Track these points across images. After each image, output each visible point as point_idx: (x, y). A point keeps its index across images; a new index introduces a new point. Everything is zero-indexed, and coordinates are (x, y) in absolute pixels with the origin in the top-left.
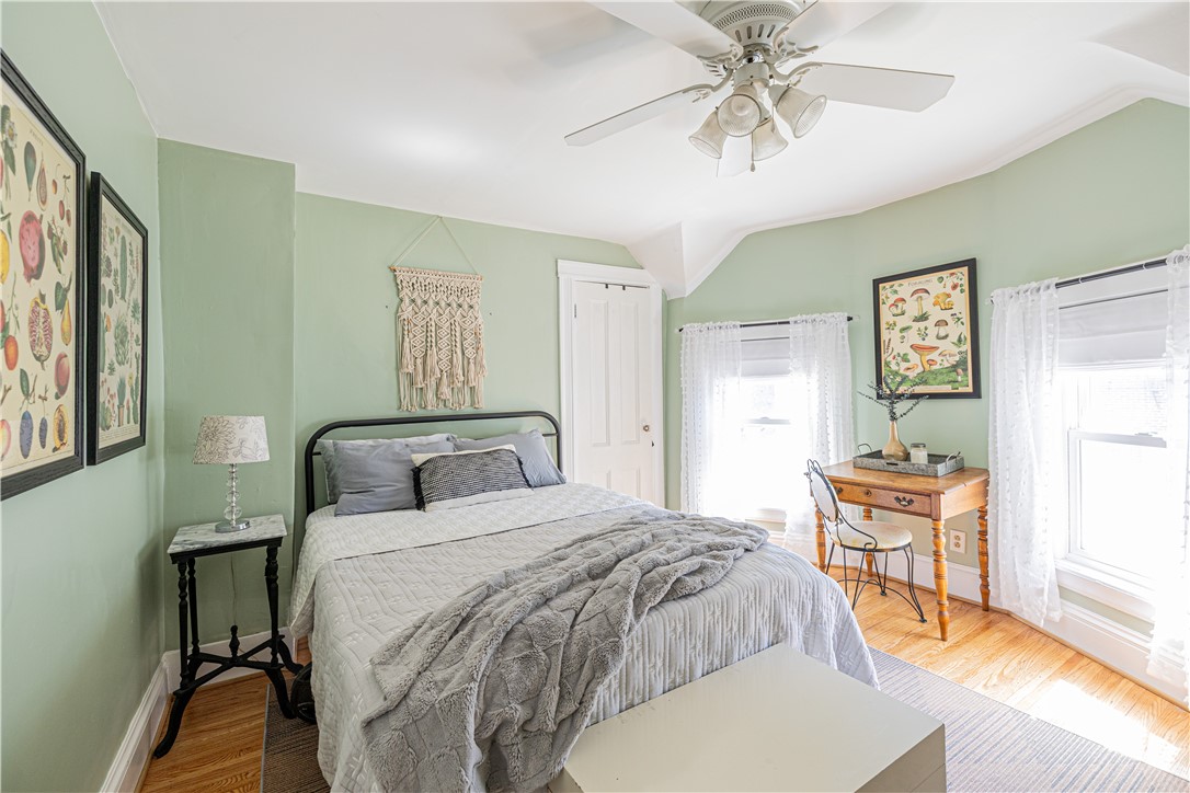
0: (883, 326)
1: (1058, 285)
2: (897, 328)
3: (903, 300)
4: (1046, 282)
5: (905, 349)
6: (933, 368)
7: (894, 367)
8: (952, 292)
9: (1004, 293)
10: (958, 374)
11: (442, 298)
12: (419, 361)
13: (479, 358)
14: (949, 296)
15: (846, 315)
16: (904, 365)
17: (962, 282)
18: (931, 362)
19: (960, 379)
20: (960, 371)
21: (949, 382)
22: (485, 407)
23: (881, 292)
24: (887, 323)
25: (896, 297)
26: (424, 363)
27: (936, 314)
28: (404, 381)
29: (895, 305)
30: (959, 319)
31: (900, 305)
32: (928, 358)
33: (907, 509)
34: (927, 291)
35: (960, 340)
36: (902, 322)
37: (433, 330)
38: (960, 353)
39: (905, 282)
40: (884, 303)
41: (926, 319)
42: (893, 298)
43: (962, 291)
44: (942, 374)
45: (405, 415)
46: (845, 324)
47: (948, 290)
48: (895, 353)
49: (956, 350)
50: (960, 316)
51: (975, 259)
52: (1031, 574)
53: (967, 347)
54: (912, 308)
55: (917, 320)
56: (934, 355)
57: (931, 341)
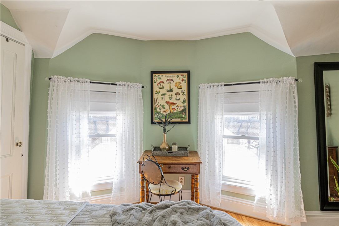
0: (155, 92)
1: (225, 85)
2: (160, 94)
3: (163, 82)
4: (221, 84)
5: (163, 103)
6: (174, 111)
7: (158, 110)
8: (182, 82)
9: (205, 86)
10: (183, 115)
14: (180, 83)
15: (141, 85)
16: (163, 110)
17: (185, 79)
18: (173, 109)
19: (183, 116)
20: (184, 113)
21: (180, 117)
23: (154, 77)
24: (156, 91)
25: (160, 80)
27: (176, 90)
29: (160, 84)
30: (184, 93)
31: (162, 84)
32: (172, 107)
33: (187, 172)
34: (172, 80)
35: (184, 101)
36: (163, 91)
38: (184, 106)
39: (164, 75)
40: (155, 82)
41: (172, 91)
42: (159, 81)
43: (185, 82)
44: (177, 114)
46: (141, 89)
47: (180, 81)
48: (159, 104)
49: (182, 105)
50: (184, 92)
51: (190, 71)
52: (215, 188)
53: (186, 104)
54: (167, 86)
55: (169, 91)
56: (175, 107)
57: (173, 101)
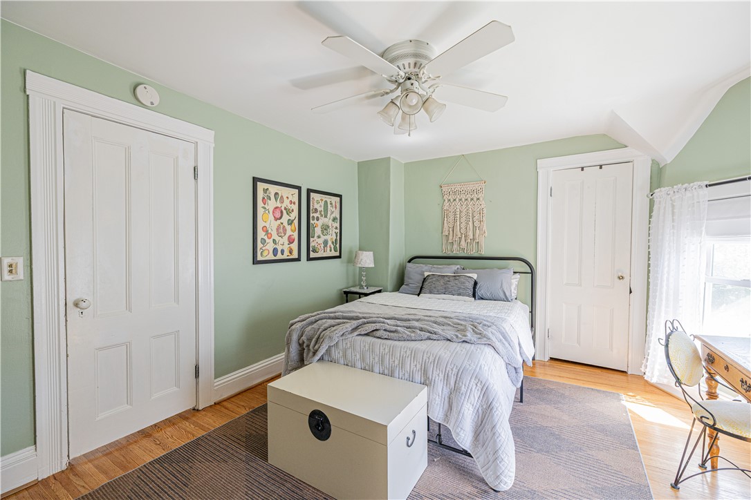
11: (463, 197)
12: (451, 229)
13: (481, 227)
22: (484, 253)
26: (453, 231)
28: (444, 238)
37: (458, 213)
45: (445, 255)
